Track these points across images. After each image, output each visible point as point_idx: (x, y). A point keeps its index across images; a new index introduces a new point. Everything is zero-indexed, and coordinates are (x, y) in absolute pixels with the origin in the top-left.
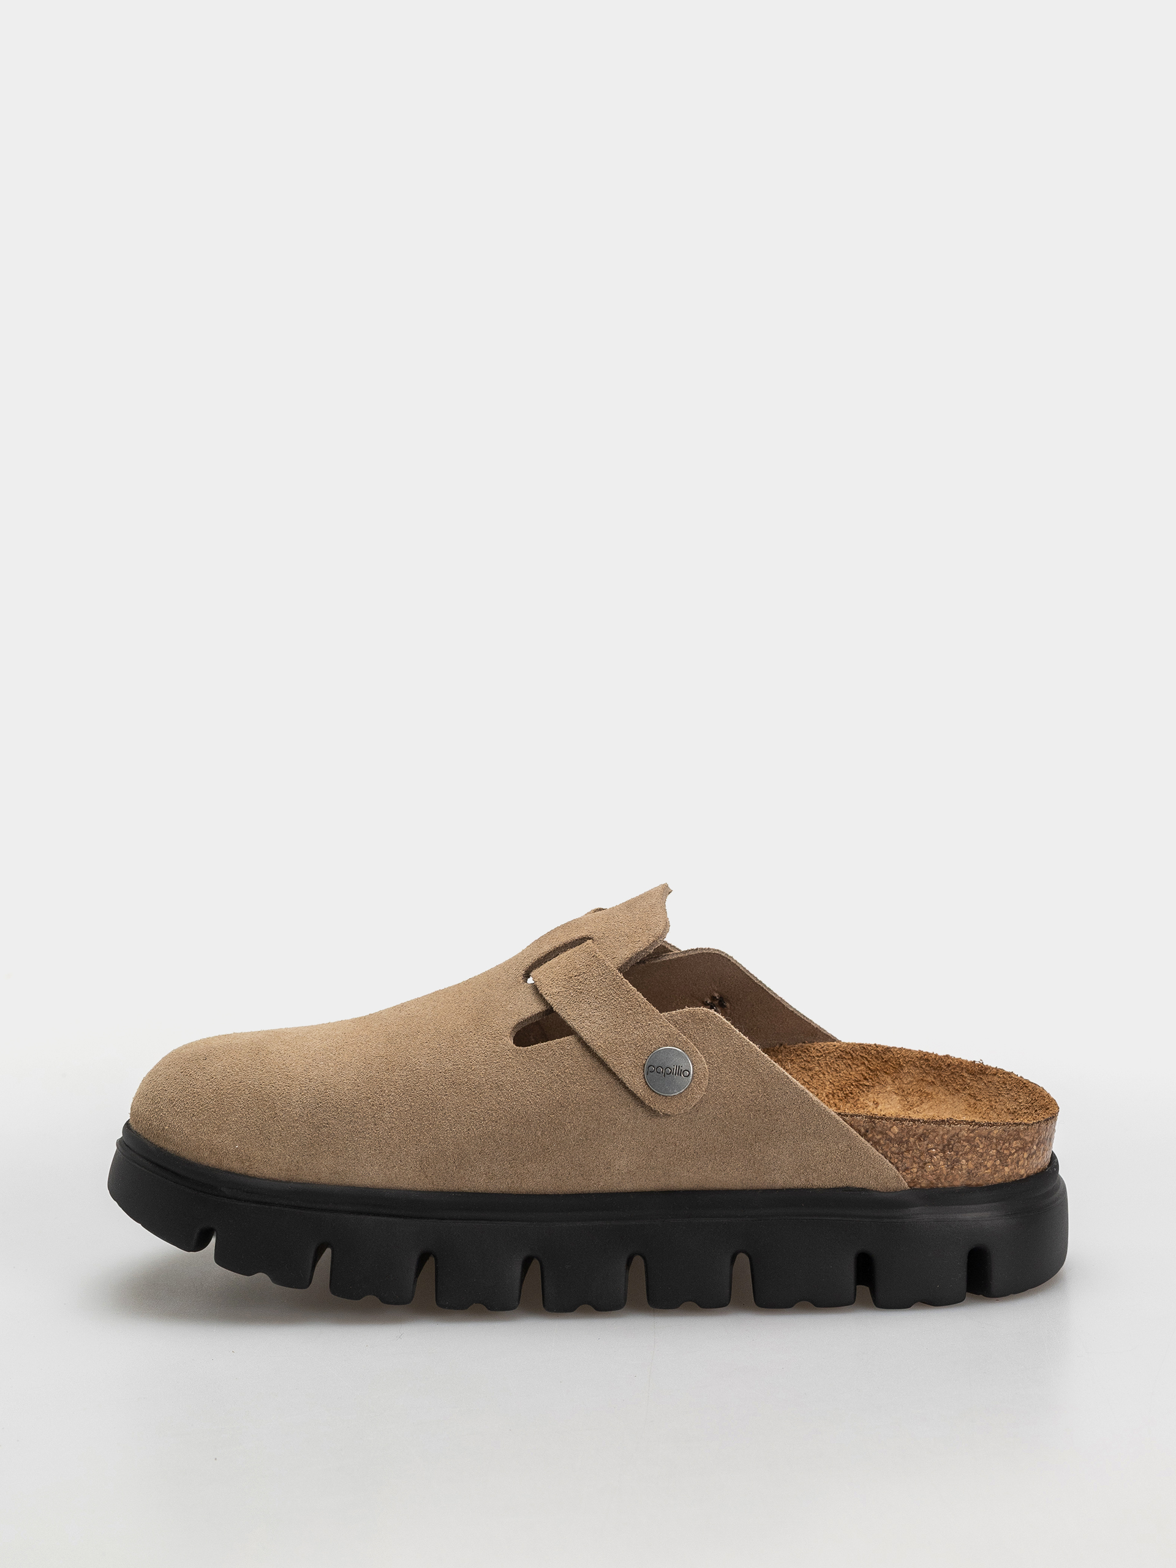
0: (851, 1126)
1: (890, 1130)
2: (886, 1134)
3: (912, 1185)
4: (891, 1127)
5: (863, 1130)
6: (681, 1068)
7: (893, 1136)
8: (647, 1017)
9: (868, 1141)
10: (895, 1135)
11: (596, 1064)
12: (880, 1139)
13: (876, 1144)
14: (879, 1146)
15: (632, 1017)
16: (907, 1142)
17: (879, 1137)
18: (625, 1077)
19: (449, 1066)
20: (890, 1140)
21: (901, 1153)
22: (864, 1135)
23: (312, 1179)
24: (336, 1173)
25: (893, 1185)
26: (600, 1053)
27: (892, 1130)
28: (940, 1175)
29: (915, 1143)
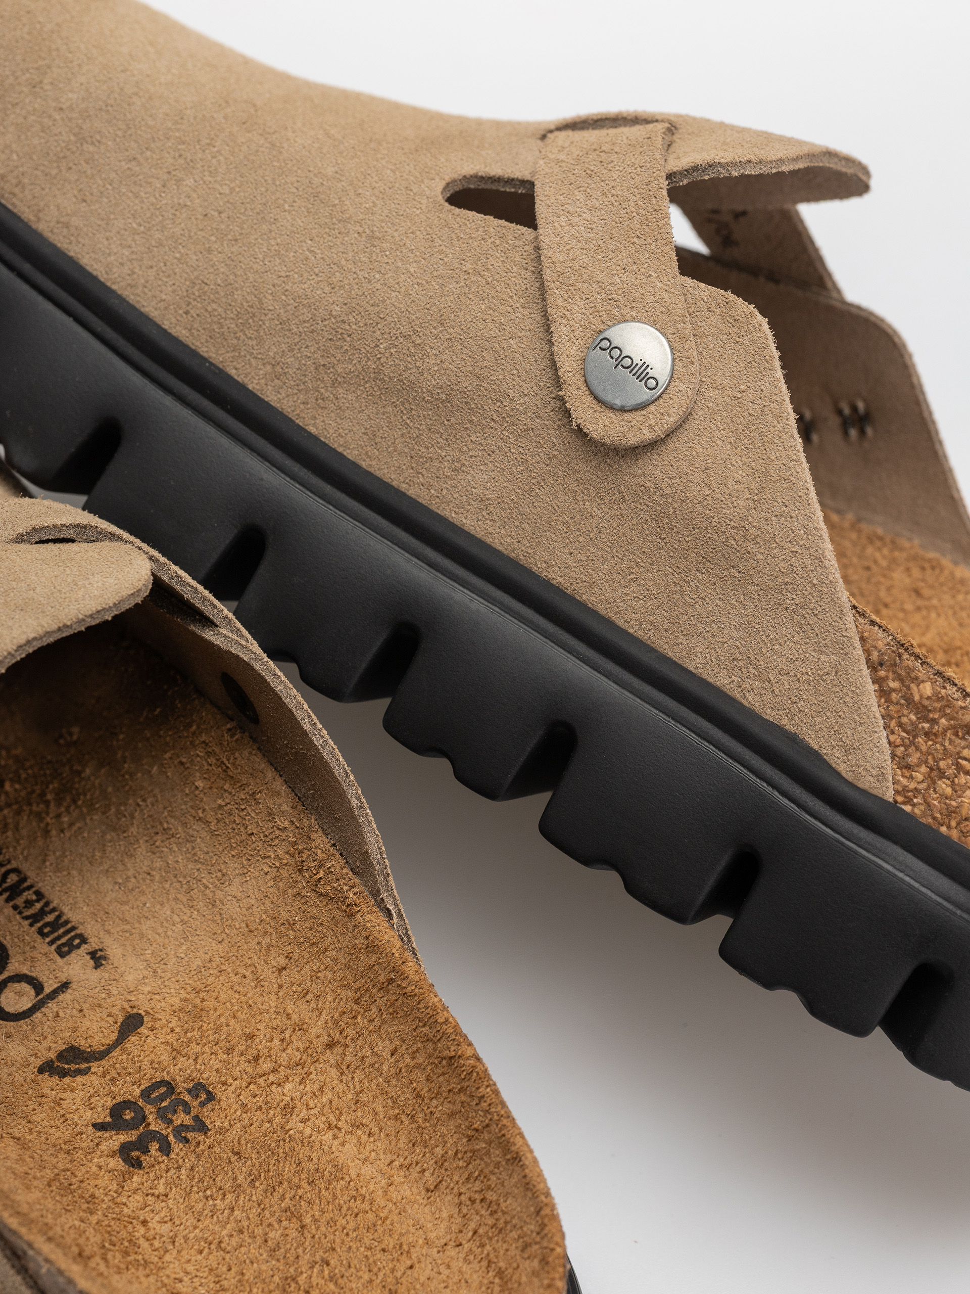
0: (862, 639)
1: (918, 686)
2: (908, 688)
3: (900, 799)
4: (923, 681)
5: (875, 655)
6: (648, 370)
7: (917, 698)
8: (656, 262)
9: (873, 682)
10: (921, 697)
11: (534, 290)
12: (894, 690)
13: (884, 693)
14: (886, 702)
15: (632, 249)
16: (934, 722)
17: (893, 684)
18: (560, 330)
19: (330, 171)
20: (909, 700)
21: (913, 732)
22: (873, 667)
23: (27, 214)
24: (67, 225)
25: (867, 782)
26: (548, 274)
27: (921, 686)
28: (954, 812)
29: (945, 731)
